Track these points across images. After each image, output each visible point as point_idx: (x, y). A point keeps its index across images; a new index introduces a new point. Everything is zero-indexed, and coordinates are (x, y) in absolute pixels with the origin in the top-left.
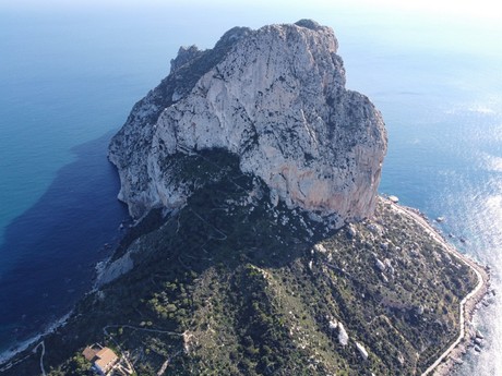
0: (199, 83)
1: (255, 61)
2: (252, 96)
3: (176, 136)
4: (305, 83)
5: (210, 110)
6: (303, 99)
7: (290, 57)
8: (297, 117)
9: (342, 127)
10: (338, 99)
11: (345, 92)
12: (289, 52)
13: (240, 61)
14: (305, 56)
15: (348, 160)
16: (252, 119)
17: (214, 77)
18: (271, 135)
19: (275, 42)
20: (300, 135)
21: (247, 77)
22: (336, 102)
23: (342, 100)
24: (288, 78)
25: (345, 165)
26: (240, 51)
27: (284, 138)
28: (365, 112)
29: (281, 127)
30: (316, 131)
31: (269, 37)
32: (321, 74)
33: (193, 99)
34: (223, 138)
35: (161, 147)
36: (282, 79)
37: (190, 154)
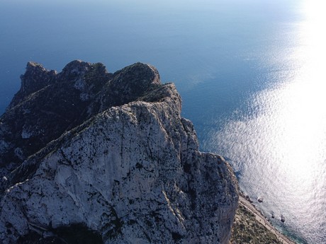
0: (43, 165)
1: (106, 152)
2: (108, 183)
3: (25, 215)
4: (162, 161)
5: (61, 190)
6: (163, 178)
7: (144, 139)
8: (159, 200)
9: (202, 193)
10: (195, 164)
11: (199, 157)
12: (142, 135)
13: (88, 150)
14: (159, 135)
15: (212, 225)
16: (110, 202)
17: (60, 162)
18: (135, 225)
19: (126, 129)
20: (166, 218)
21: (100, 167)
22: (192, 168)
23: (199, 166)
24: (145, 163)
25: (211, 231)
26: (87, 140)
27: (149, 224)
28: (220, 173)
29: (144, 212)
30: (180, 206)
31: (119, 125)
32: (176, 147)
33: (39, 182)
34: (80, 214)
35: (9, 231)
36: (139, 166)
37: (45, 235)
